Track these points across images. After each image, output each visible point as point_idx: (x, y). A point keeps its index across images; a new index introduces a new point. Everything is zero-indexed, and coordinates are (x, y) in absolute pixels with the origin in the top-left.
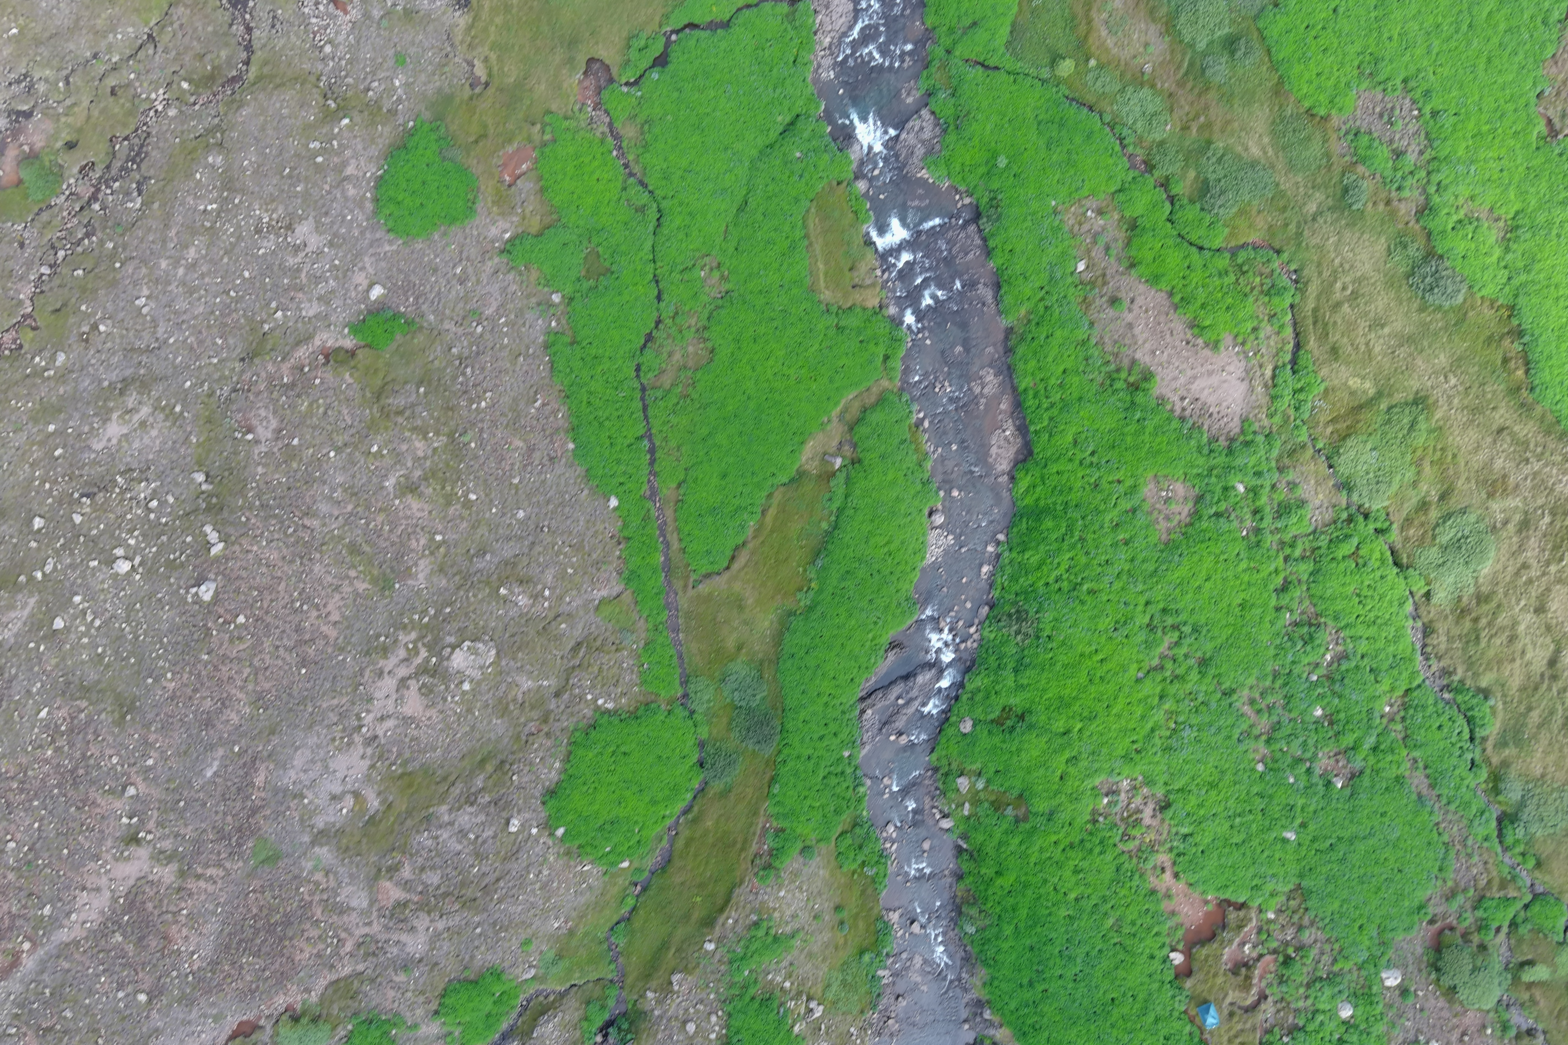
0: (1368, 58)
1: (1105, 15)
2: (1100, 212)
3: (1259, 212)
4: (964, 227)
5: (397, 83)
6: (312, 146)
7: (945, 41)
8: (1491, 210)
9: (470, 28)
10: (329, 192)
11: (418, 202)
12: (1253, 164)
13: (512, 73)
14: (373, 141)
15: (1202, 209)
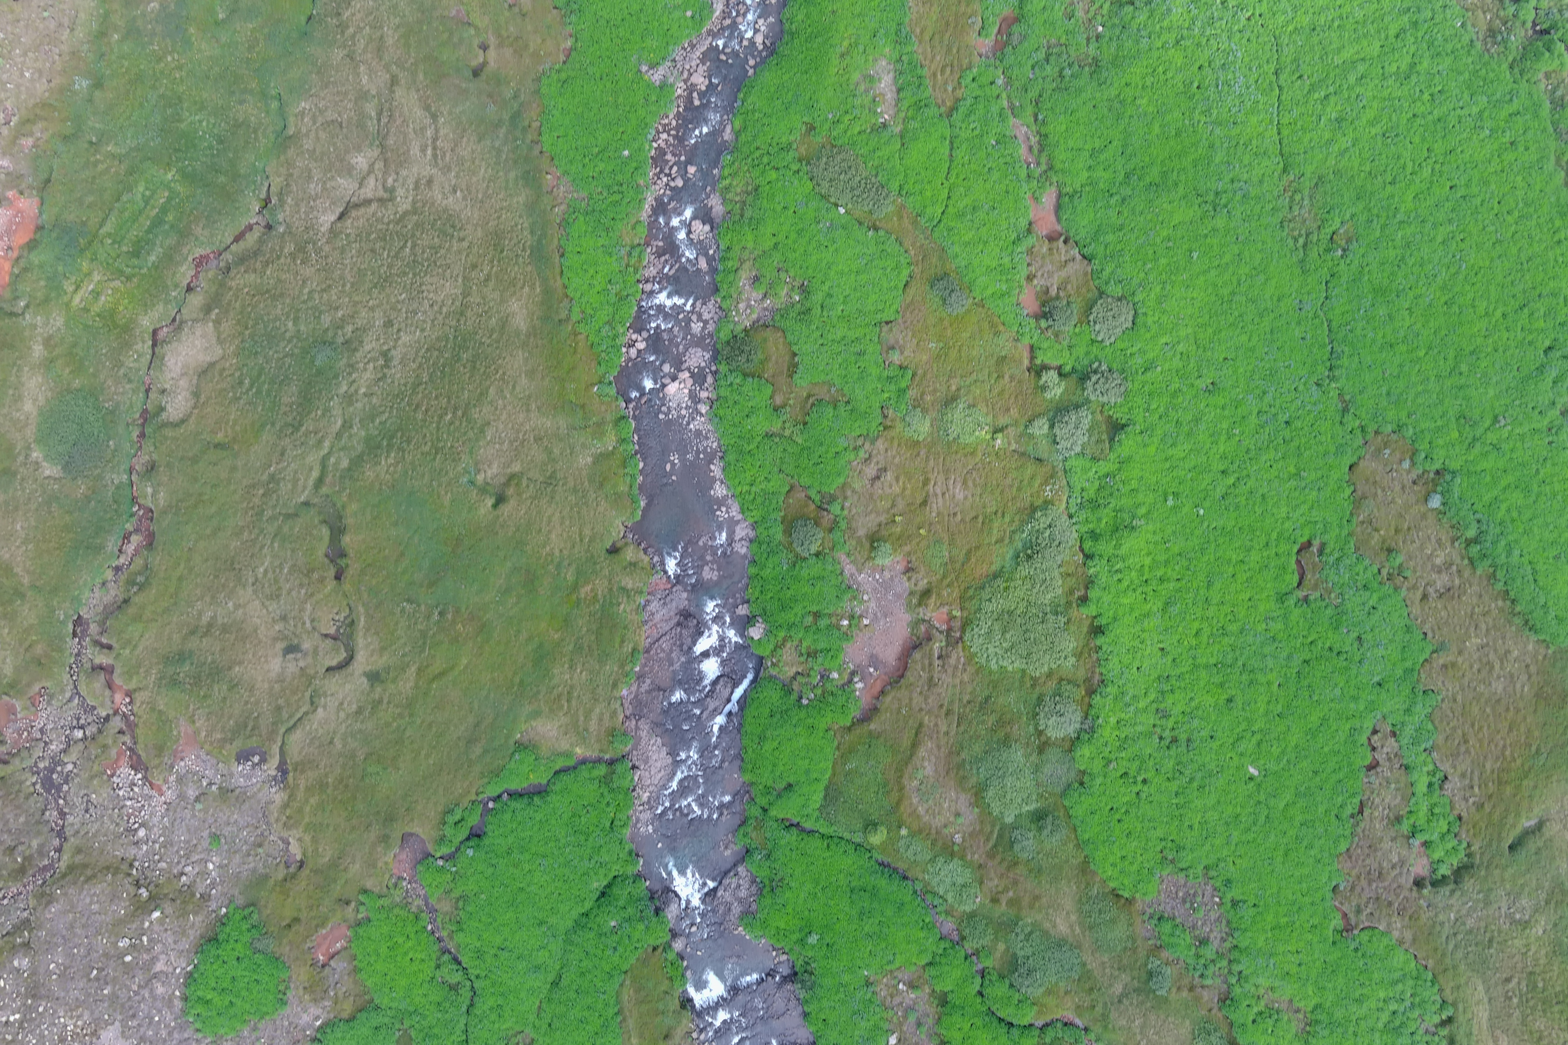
0: (1170, 844)
1: (915, 783)
2: (911, 986)
3: (1066, 993)
4: (780, 985)
5: (211, 866)
6: (121, 944)
7: (762, 801)
8: (1291, 1001)
9: (286, 806)
10: (136, 993)
11: (227, 1003)
12: (1060, 943)
13: (327, 854)
14: (184, 933)
15: (1011, 986)
